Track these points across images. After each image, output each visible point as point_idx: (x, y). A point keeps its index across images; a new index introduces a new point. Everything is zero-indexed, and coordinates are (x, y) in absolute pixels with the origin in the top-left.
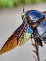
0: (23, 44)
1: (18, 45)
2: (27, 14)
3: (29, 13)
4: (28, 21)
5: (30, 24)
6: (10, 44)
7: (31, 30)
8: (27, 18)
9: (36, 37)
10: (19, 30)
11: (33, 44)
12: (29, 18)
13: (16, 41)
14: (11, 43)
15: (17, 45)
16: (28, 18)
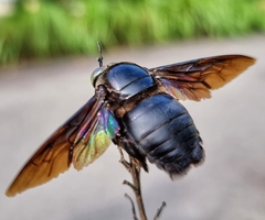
0: (85, 163)
1: (72, 165)
2: (105, 75)
3: (111, 71)
4: (108, 95)
5: (112, 104)
6: (45, 164)
7: (112, 122)
8: (103, 86)
9: (125, 140)
10: (77, 121)
11: (124, 162)
12: (111, 87)
13: (66, 154)
14: (49, 161)
15: (69, 166)
16: (106, 85)
